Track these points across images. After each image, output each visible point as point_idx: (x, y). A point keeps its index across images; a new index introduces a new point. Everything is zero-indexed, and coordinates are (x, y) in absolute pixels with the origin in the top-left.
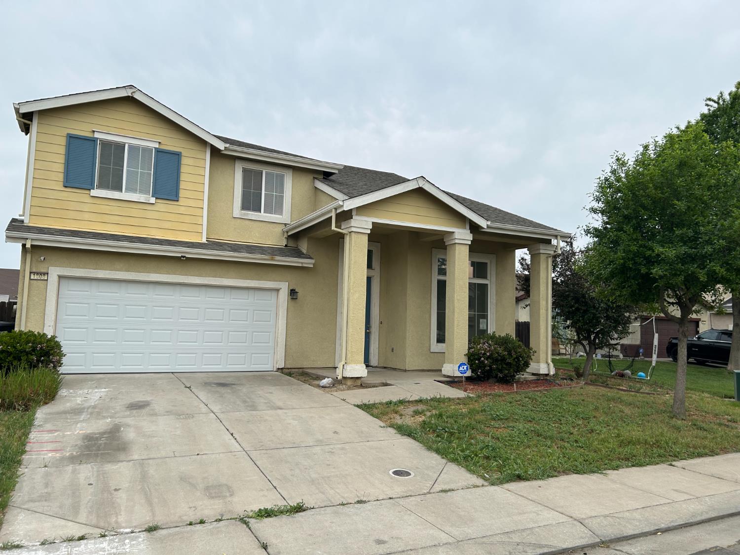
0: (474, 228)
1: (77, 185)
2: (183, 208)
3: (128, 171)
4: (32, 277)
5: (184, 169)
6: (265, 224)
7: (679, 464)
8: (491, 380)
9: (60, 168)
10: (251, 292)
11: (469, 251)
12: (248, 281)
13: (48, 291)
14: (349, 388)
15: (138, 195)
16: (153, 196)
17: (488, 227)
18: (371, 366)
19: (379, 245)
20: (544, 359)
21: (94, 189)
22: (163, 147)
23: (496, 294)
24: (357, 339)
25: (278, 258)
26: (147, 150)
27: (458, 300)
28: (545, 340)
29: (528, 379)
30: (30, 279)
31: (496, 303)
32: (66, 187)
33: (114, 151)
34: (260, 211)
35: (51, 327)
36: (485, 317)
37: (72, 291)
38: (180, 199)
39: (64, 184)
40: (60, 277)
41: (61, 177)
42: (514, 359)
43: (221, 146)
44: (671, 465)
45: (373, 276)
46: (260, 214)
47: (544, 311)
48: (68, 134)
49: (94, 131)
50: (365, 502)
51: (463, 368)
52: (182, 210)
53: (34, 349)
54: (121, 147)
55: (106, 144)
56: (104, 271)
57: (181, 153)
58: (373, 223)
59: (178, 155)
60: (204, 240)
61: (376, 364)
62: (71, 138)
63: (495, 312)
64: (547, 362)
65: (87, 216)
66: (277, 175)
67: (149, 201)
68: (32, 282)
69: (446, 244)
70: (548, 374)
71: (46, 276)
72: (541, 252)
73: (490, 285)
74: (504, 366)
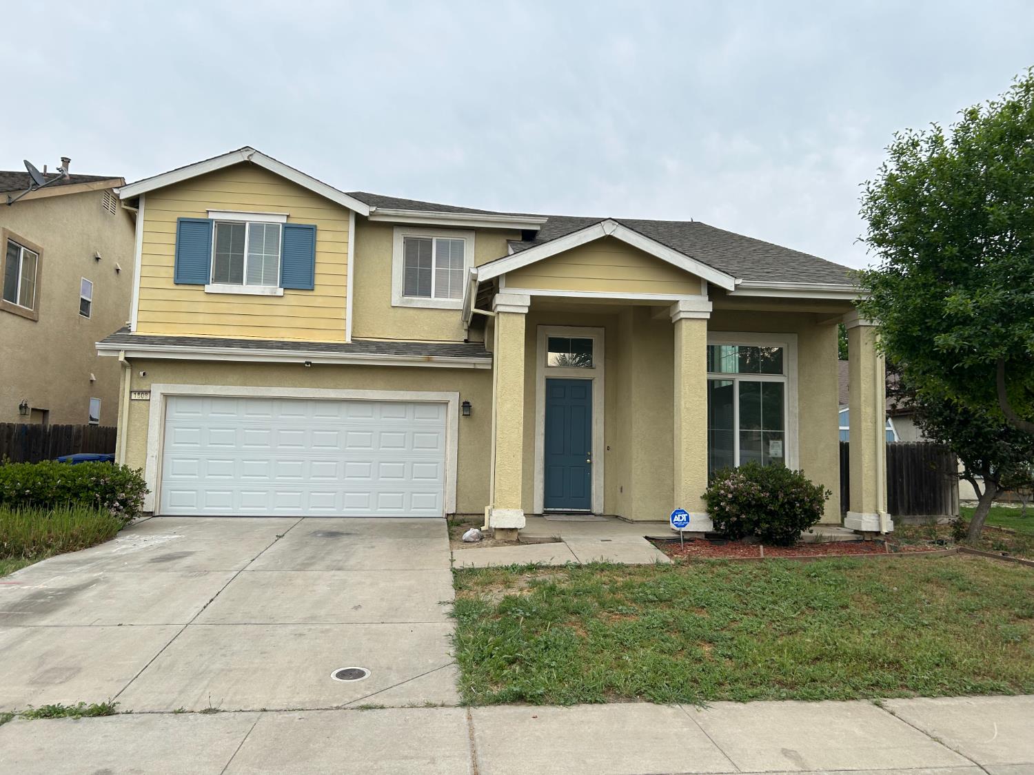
0: (715, 292)
1: (189, 281)
2: (320, 299)
3: (249, 257)
4: (133, 397)
5: (320, 247)
6: (436, 312)
7: (891, 703)
8: (745, 540)
9: (171, 261)
10: (410, 408)
11: (708, 330)
12: (402, 392)
13: (150, 414)
14: (496, 545)
15: (261, 286)
16: (280, 287)
17: (737, 286)
18: (593, 514)
19: (602, 330)
20: (872, 507)
21: (209, 284)
22: (292, 221)
23: (799, 399)
24: (509, 471)
25: (435, 358)
26: (272, 228)
27: (688, 409)
28: (871, 473)
29: (837, 540)
30: (131, 400)
31: (799, 413)
32: (177, 284)
33: (232, 233)
34: (430, 295)
35: (154, 458)
36: (780, 437)
37: (179, 412)
38: (316, 288)
39: (174, 281)
40: (167, 397)
41: (171, 272)
42: (782, 505)
43: (364, 210)
44: (877, 704)
45: (594, 378)
46: (429, 299)
47: (870, 424)
48: (178, 219)
49: (208, 211)
50: (215, 711)
51: (681, 518)
52: (319, 302)
53: (97, 484)
54: (240, 227)
55: (224, 226)
56: (214, 387)
57: (316, 226)
58: (532, 297)
59: (312, 230)
60: (348, 340)
61: (601, 511)
62: (182, 222)
63: (797, 429)
64: (877, 512)
65: (201, 318)
66: (453, 243)
67: (275, 293)
68: (133, 403)
69: (673, 322)
70: (880, 532)
71: (149, 395)
72: (860, 324)
73: (788, 383)
74: (763, 516)
